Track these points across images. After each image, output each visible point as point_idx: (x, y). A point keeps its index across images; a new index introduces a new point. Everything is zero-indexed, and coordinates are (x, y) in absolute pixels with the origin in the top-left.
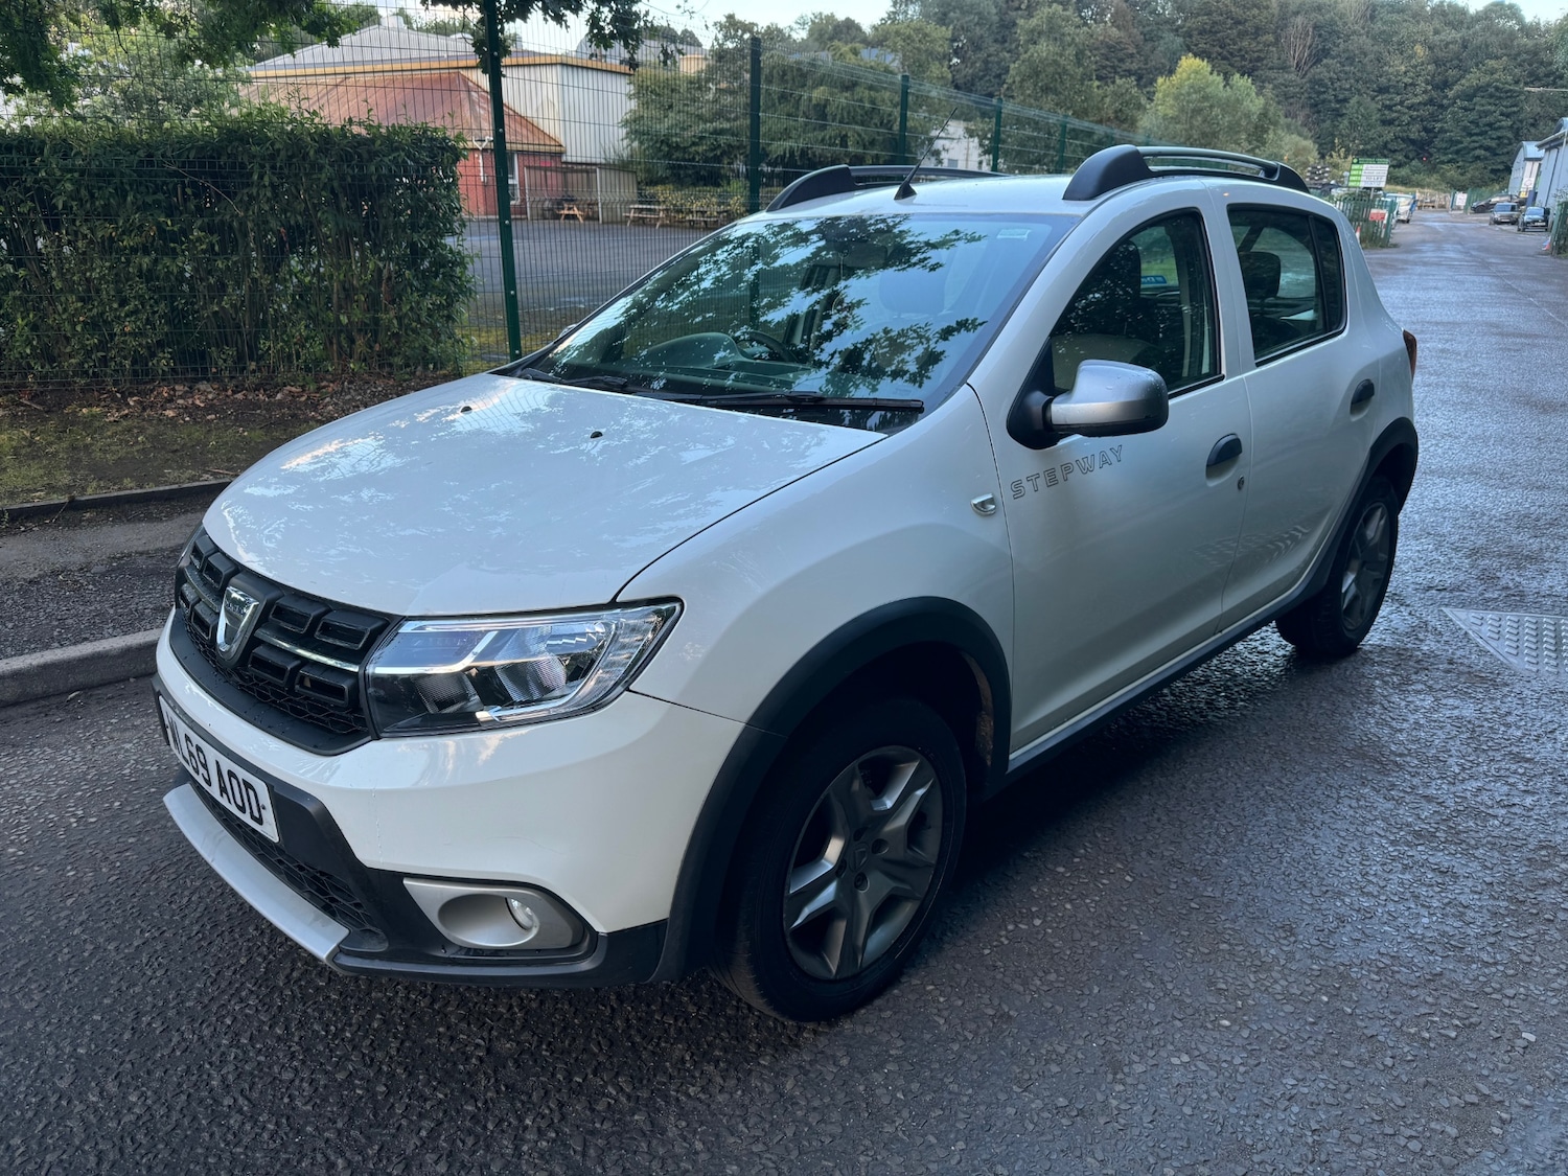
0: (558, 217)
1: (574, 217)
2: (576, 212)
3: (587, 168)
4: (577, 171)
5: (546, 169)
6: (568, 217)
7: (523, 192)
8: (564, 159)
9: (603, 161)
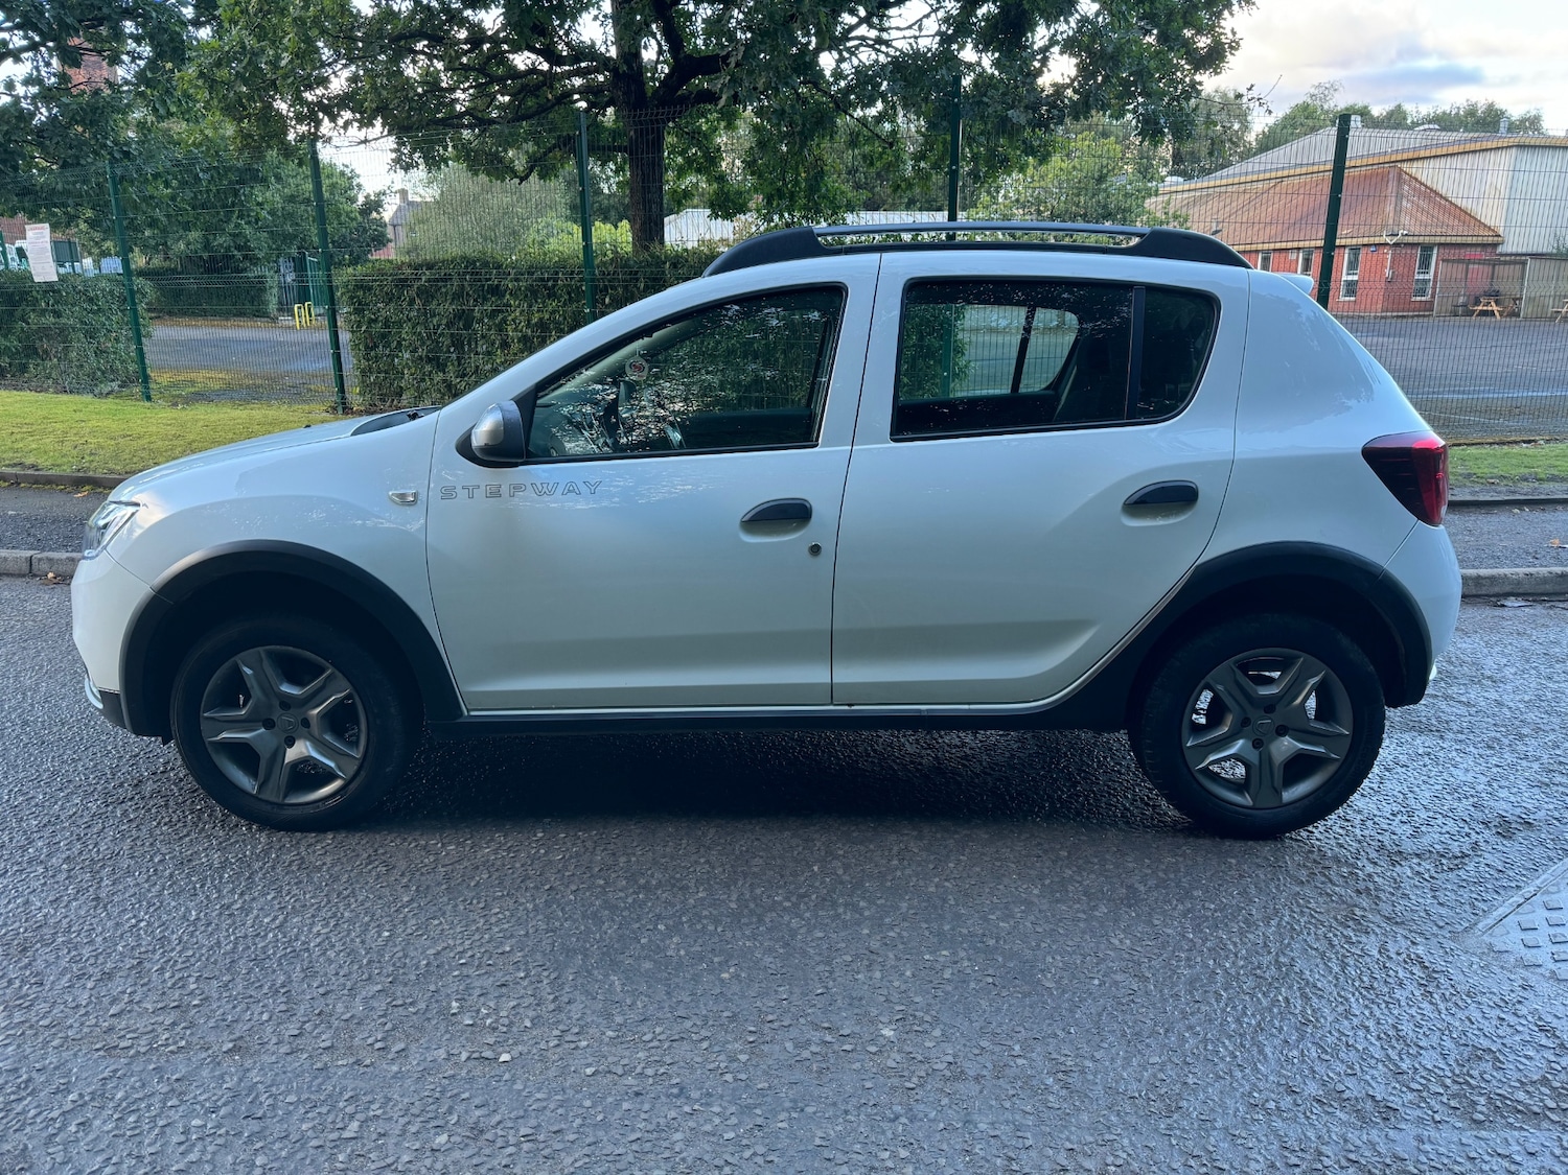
0: (1470, 313)
1: (1492, 313)
2: (1495, 308)
3: (1519, 260)
4: (1505, 263)
5: (1469, 262)
6: (1484, 313)
7: (1434, 288)
8: (1500, 250)
9: (1555, 251)
